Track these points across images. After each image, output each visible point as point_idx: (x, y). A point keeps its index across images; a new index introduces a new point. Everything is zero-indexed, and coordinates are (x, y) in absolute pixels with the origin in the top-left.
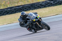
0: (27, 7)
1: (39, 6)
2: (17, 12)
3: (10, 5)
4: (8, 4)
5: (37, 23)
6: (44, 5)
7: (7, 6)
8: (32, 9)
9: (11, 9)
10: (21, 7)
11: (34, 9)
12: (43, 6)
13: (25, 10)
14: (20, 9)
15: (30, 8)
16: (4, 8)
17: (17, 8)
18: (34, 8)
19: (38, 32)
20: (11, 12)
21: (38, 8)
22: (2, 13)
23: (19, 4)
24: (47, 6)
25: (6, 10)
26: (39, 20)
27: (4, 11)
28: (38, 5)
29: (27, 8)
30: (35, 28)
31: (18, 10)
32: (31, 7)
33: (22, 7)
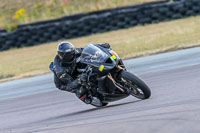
0: (126, 14)
1: (164, 14)
2: (95, 30)
3: (72, 8)
4: (66, 5)
5: (110, 77)
6: (181, 10)
7: (63, 12)
8: (141, 20)
9: (77, 21)
10: (108, 14)
11: (150, 22)
12: (177, 11)
13: (120, 24)
14: (104, 22)
15: (135, 18)
16: (52, 18)
17: (94, 19)
18: (148, 19)
19: (110, 104)
20: (74, 31)
21: (162, 20)
22: (46, 34)
23: (102, 4)
24: (189, 12)
25: (57, 24)
26: (115, 68)
27: (51, 29)
28: (161, 10)
29: (127, 19)
30: (104, 94)
31: (96, 26)
32: (139, 16)
33: (109, 16)
